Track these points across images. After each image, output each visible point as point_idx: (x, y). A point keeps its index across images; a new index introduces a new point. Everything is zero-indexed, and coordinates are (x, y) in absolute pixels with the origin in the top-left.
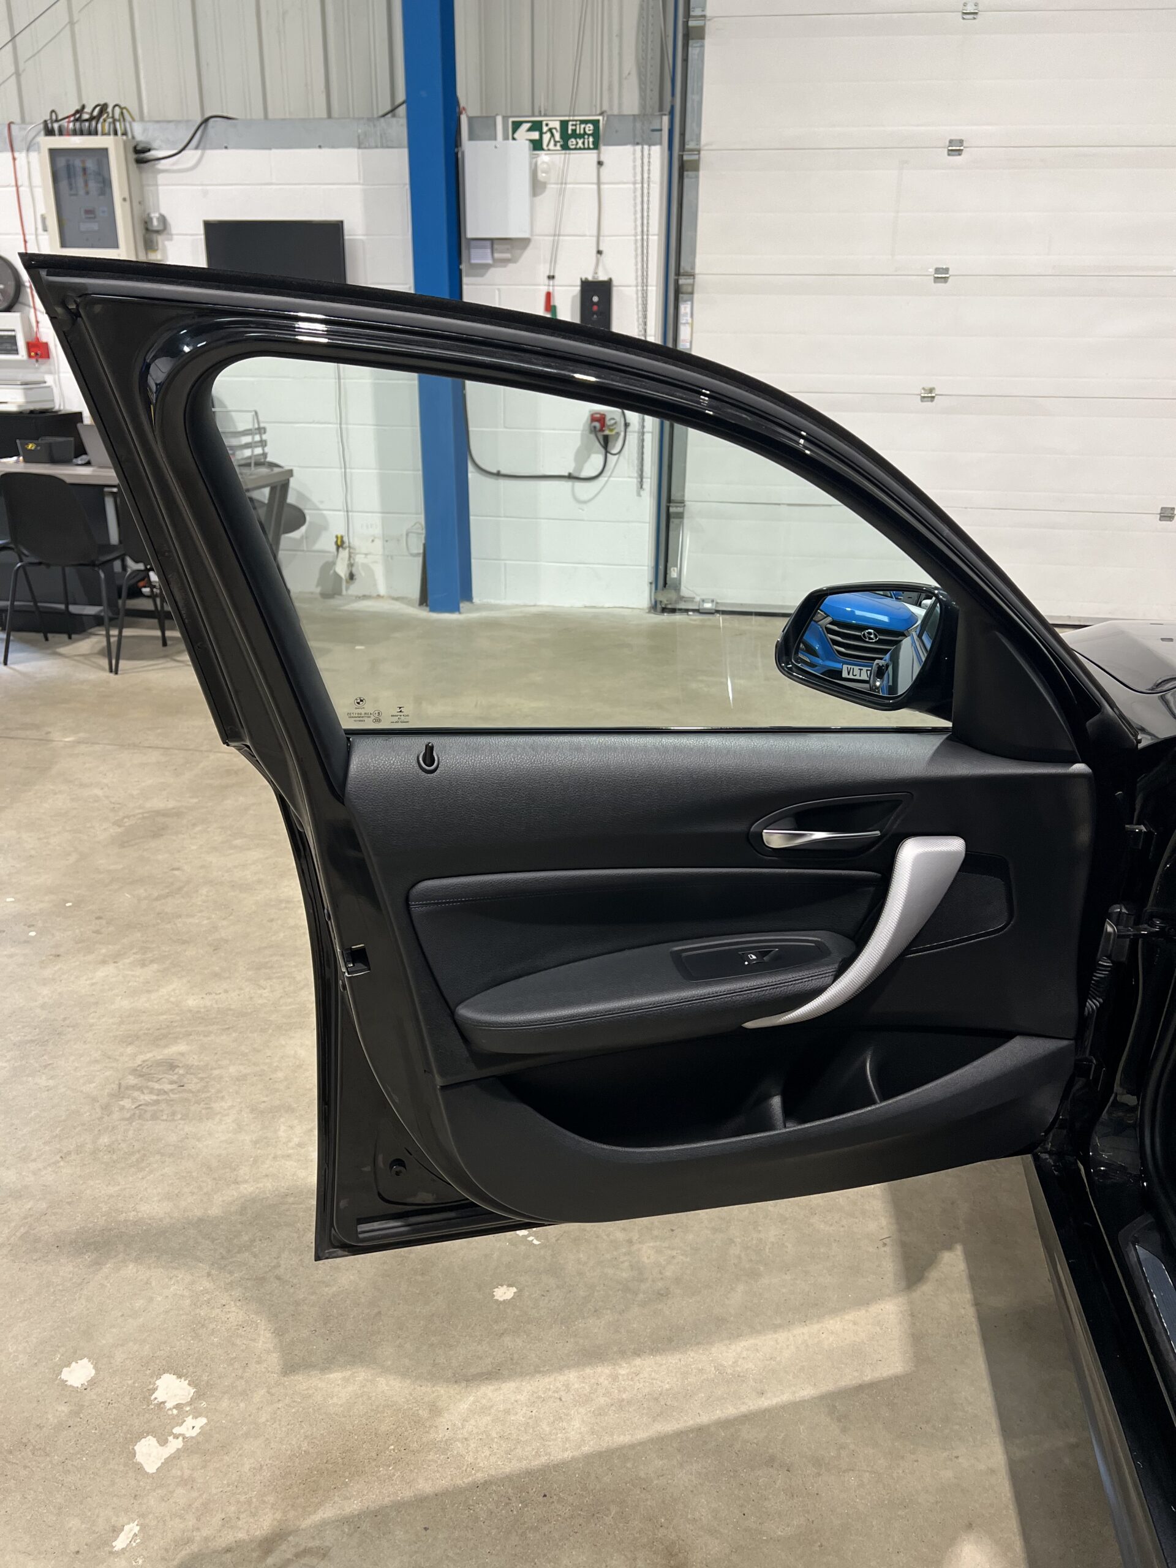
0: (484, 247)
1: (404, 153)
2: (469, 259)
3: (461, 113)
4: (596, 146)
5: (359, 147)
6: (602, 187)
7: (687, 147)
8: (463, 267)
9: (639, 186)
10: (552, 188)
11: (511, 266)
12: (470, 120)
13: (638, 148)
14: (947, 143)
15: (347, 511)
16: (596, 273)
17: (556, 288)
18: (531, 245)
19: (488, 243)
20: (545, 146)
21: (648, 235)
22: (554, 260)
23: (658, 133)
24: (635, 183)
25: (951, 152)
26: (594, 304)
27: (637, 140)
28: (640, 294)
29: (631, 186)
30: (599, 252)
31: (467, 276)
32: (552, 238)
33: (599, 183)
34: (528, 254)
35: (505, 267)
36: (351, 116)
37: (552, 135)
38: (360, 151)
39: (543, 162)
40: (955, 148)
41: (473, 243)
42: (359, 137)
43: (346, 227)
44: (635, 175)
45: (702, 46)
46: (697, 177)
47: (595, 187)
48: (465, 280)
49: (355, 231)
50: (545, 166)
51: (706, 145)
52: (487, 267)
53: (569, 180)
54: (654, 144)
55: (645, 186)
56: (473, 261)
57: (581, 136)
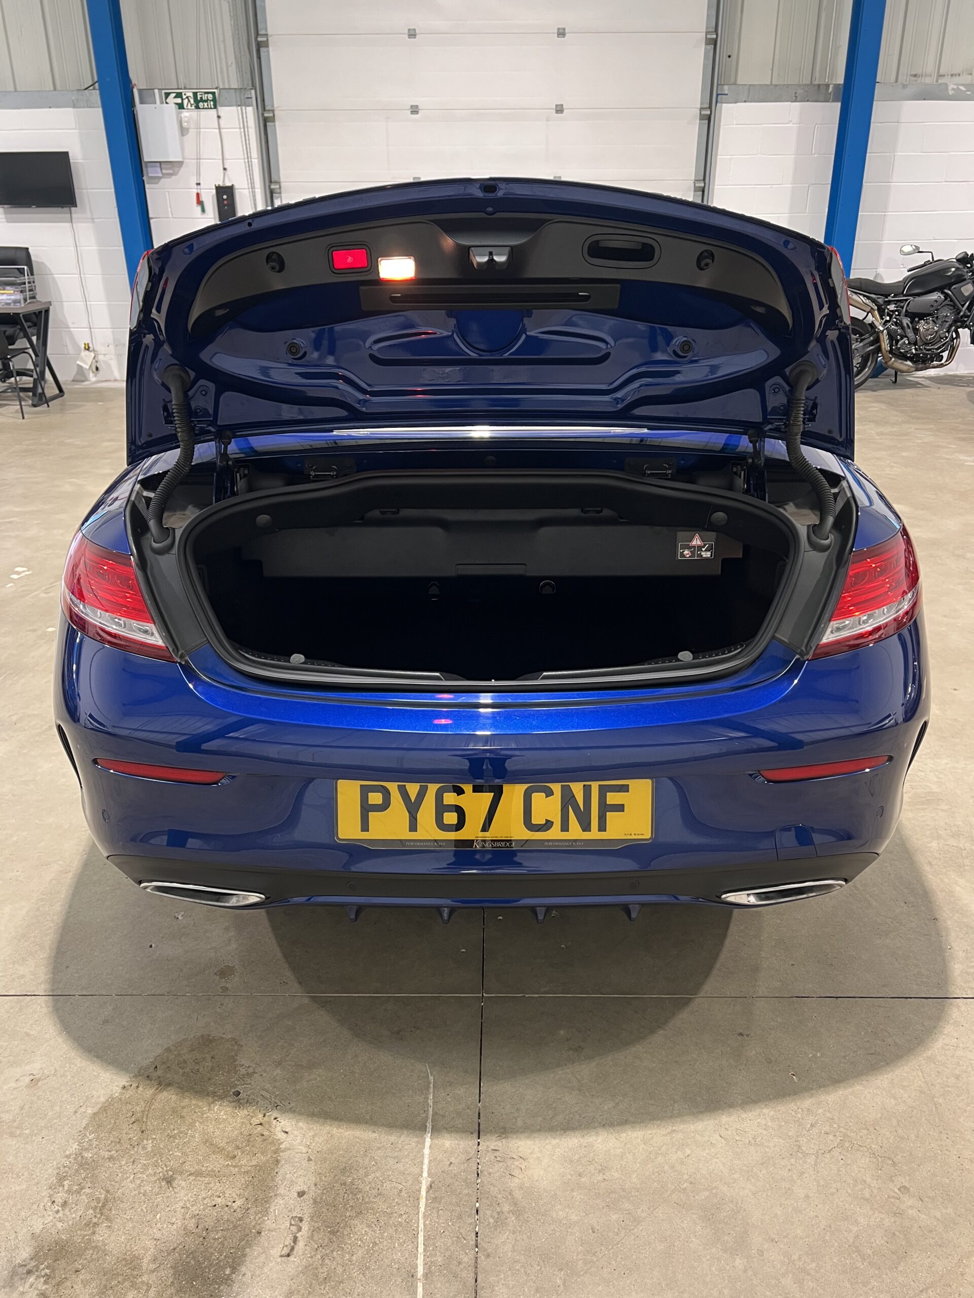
0: (156, 167)
1: (100, 110)
2: (148, 174)
3: (133, 87)
4: (215, 107)
5: (74, 107)
6: (222, 130)
7: (267, 108)
8: (145, 178)
9: (242, 130)
10: (192, 132)
11: (173, 177)
12: (140, 91)
13: (239, 108)
14: (410, 108)
15: (90, 328)
16: (224, 181)
17: (202, 190)
18: (184, 165)
19: (158, 164)
20: (185, 106)
21: (251, 158)
22: (198, 174)
23: (250, 99)
24: (240, 128)
25: (412, 112)
26: (225, 200)
27: (239, 104)
28: (251, 194)
29: (238, 130)
30: (225, 169)
31: (148, 183)
32: (195, 161)
33: (219, 128)
34: (183, 169)
35: (170, 178)
36: (68, 89)
37: (189, 101)
38: (76, 110)
39: (186, 117)
40: (415, 110)
41: (149, 164)
42: (73, 101)
43: (70, 155)
44: (240, 125)
45: (268, 51)
46: (275, 126)
47: (217, 130)
48: (147, 186)
49: (76, 157)
50: (187, 119)
51: (278, 107)
52: (160, 178)
53: (201, 127)
54: (249, 106)
55: (246, 130)
56: (150, 175)
57: (206, 101)
